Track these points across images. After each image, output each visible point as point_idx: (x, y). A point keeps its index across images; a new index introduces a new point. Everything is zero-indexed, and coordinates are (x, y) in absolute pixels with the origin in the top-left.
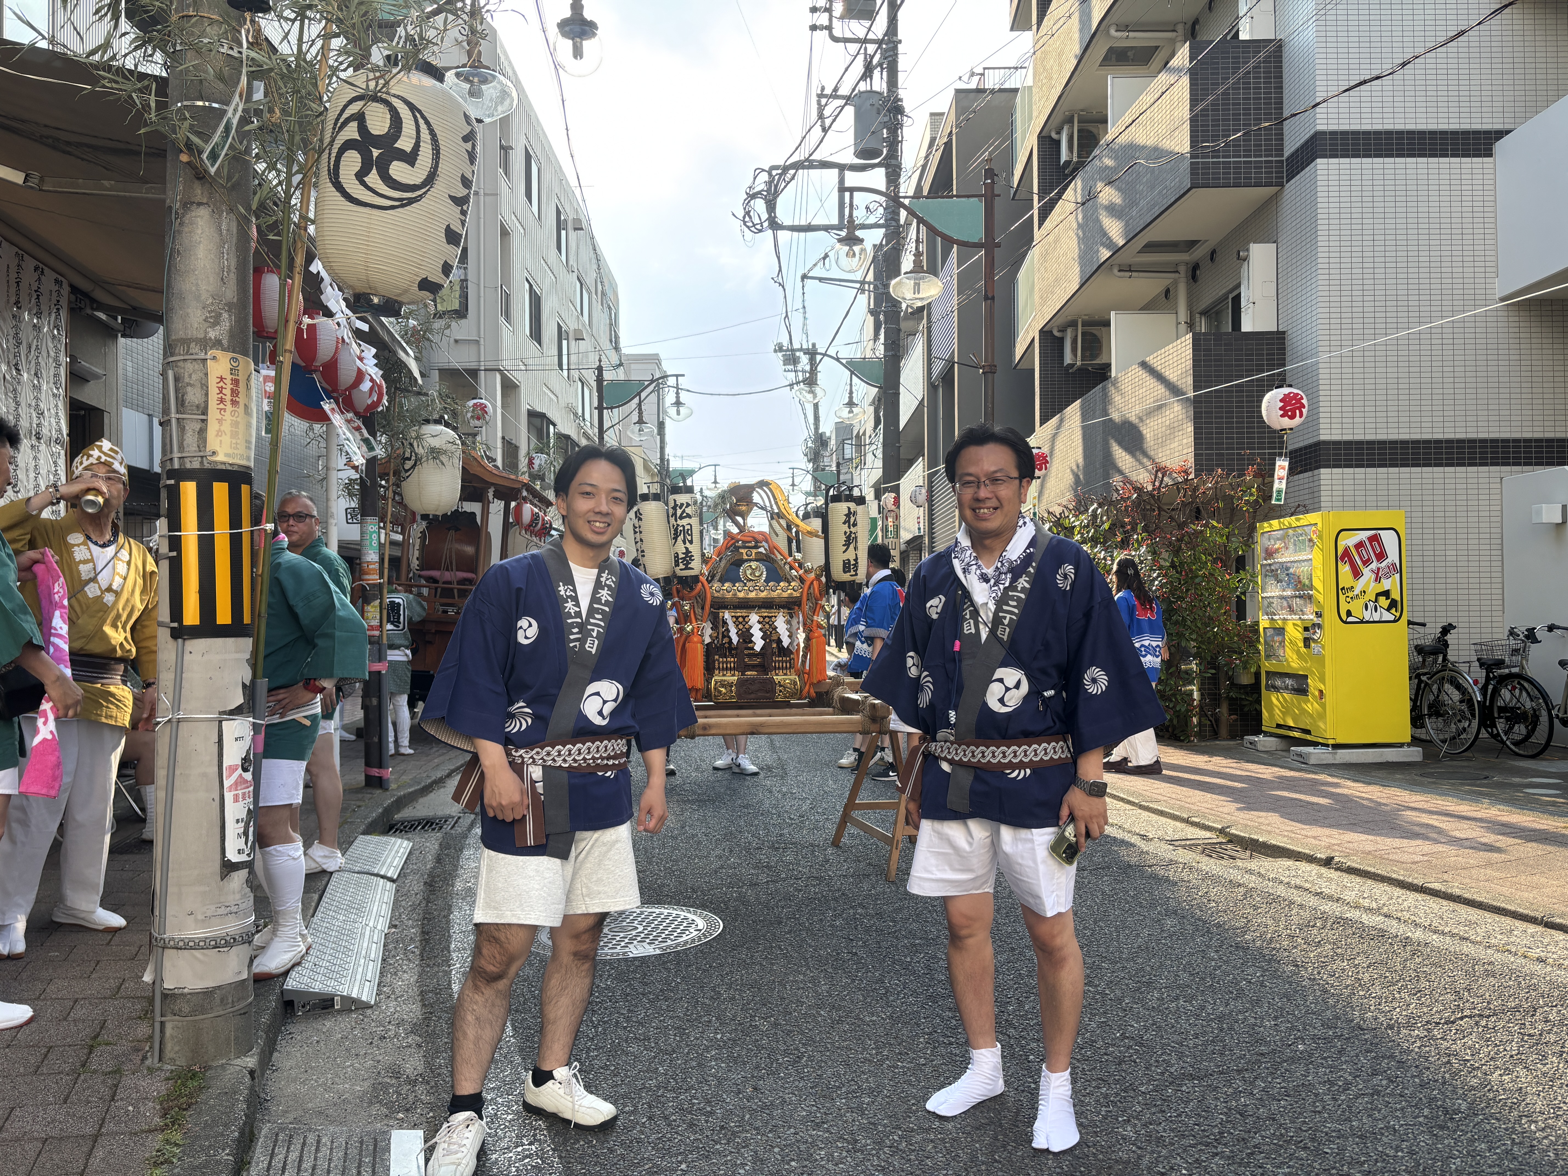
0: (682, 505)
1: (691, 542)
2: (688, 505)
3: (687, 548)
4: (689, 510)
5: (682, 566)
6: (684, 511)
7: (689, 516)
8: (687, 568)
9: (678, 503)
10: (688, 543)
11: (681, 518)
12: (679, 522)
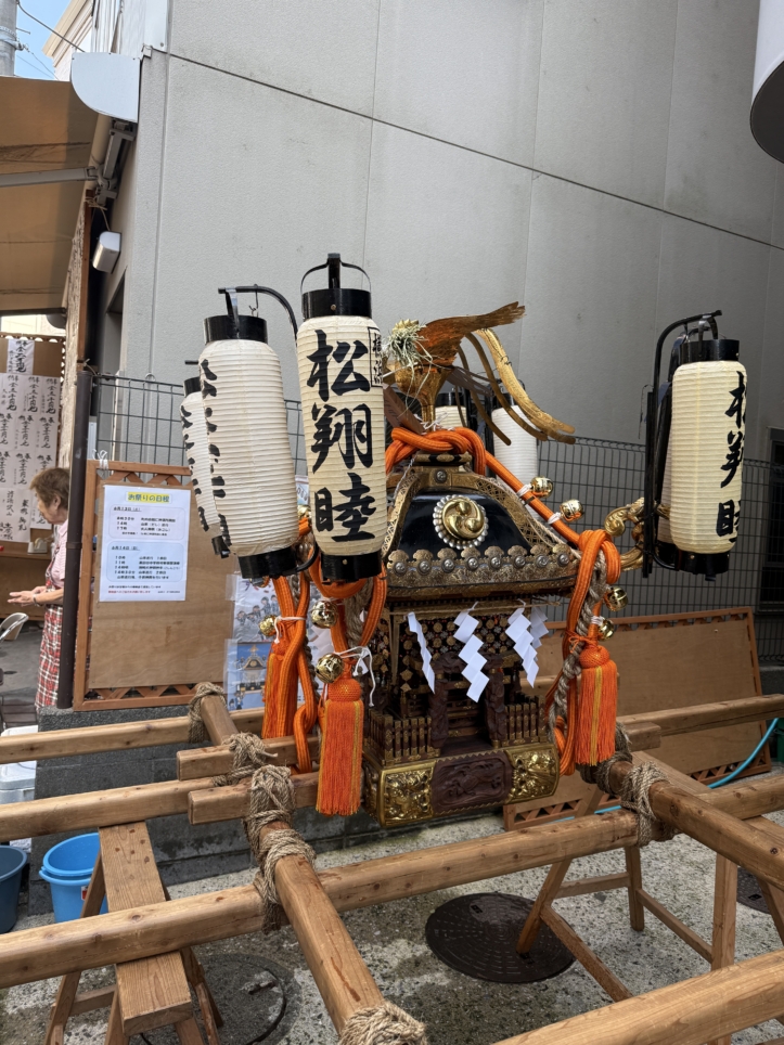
0: (344, 347)
1: (367, 460)
2: (361, 350)
3: (355, 478)
4: (362, 366)
5: (340, 529)
6: (348, 368)
7: (362, 383)
8: (356, 535)
9: (331, 342)
10: (359, 465)
11: (341, 388)
12: (335, 400)
